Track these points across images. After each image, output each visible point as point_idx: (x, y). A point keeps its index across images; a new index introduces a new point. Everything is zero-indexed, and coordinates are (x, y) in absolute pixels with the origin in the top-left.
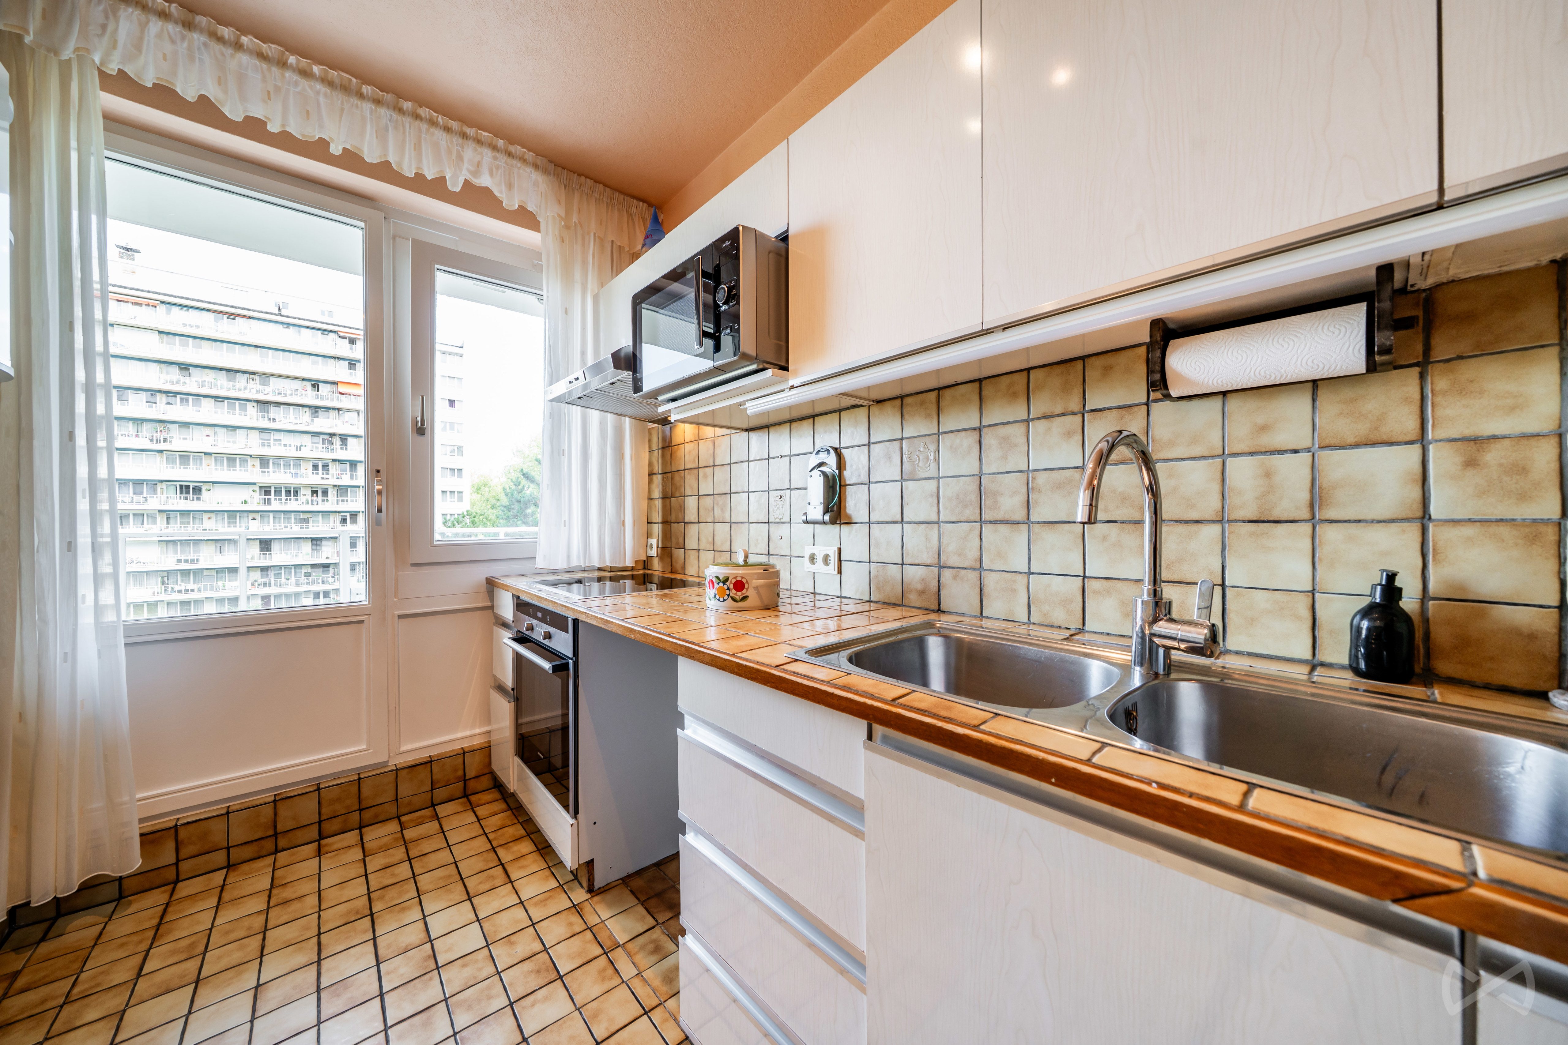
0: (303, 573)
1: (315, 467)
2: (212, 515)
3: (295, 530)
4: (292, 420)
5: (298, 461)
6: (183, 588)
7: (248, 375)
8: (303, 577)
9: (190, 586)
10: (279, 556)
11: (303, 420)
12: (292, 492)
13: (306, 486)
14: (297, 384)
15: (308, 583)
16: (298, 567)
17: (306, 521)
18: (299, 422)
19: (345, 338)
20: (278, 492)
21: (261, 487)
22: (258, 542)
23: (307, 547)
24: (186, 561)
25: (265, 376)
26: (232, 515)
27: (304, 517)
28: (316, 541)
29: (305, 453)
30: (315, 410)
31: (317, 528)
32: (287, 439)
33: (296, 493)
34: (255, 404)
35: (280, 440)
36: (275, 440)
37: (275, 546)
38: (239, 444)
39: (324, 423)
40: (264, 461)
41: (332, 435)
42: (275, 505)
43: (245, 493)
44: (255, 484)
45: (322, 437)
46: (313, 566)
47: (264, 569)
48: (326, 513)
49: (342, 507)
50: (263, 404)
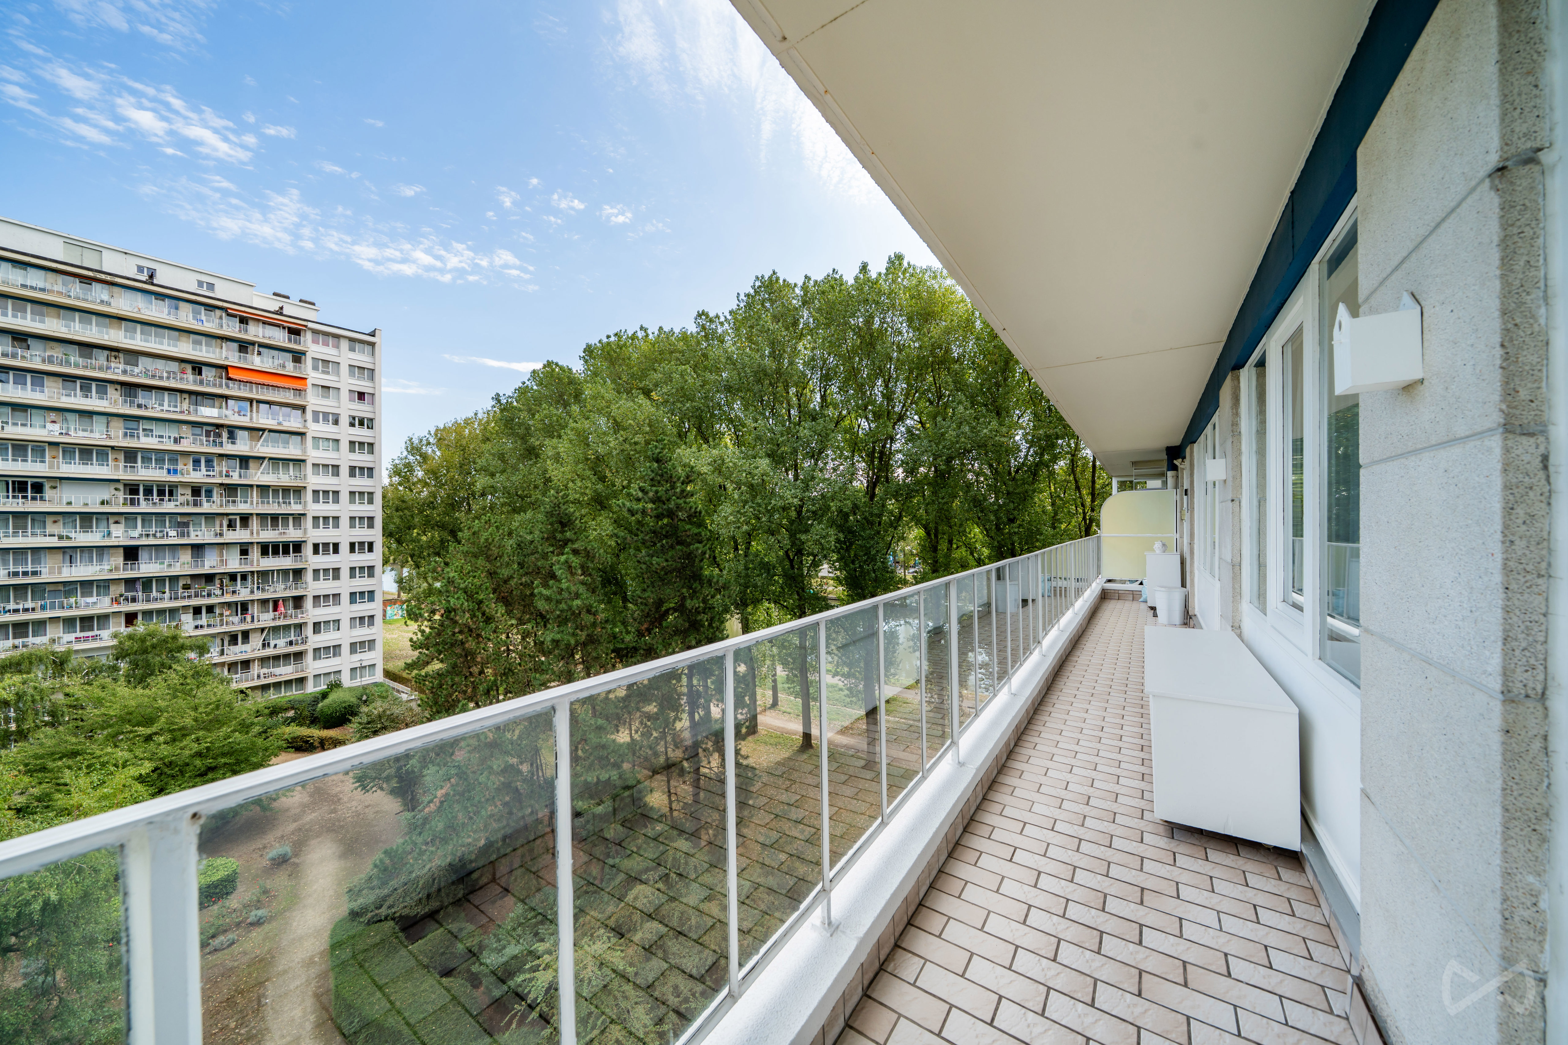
0: (181, 584)
1: (197, 462)
2: (60, 518)
3: (172, 537)
4: (166, 407)
5: (175, 456)
6: (21, 607)
7: (106, 353)
8: (181, 591)
9: (29, 604)
10: (147, 568)
11: (182, 409)
12: (166, 491)
13: (184, 485)
14: (174, 366)
15: (189, 597)
16: (174, 579)
17: (186, 525)
18: (178, 410)
19: (235, 316)
20: (148, 491)
21: (125, 485)
22: (121, 551)
23: (186, 556)
24: (25, 574)
25: (132, 355)
26: (87, 519)
27: (182, 522)
28: (198, 549)
29: (186, 445)
30: (198, 397)
31: (200, 535)
32: (158, 429)
33: (171, 493)
34: (119, 387)
35: (152, 431)
36: (144, 430)
37: (143, 555)
38: (96, 435)
39: (208, 413)
40: (130, 455)
41: (219, 426)
42: (144, 507)
43: (106, 493)
44: (118, 481)
45: (205, 428)
46: (193, 577)
47: (130, 583)
48: (210, 517)
49: (231, 509)
50: (130, 388)
